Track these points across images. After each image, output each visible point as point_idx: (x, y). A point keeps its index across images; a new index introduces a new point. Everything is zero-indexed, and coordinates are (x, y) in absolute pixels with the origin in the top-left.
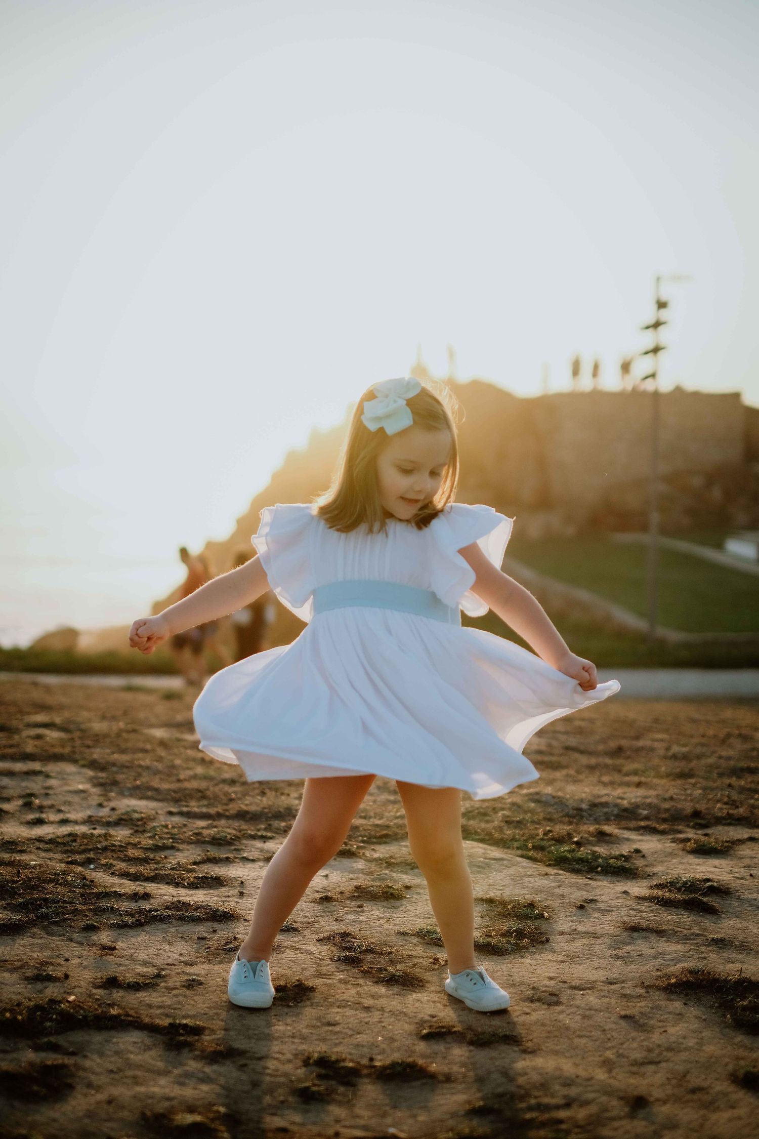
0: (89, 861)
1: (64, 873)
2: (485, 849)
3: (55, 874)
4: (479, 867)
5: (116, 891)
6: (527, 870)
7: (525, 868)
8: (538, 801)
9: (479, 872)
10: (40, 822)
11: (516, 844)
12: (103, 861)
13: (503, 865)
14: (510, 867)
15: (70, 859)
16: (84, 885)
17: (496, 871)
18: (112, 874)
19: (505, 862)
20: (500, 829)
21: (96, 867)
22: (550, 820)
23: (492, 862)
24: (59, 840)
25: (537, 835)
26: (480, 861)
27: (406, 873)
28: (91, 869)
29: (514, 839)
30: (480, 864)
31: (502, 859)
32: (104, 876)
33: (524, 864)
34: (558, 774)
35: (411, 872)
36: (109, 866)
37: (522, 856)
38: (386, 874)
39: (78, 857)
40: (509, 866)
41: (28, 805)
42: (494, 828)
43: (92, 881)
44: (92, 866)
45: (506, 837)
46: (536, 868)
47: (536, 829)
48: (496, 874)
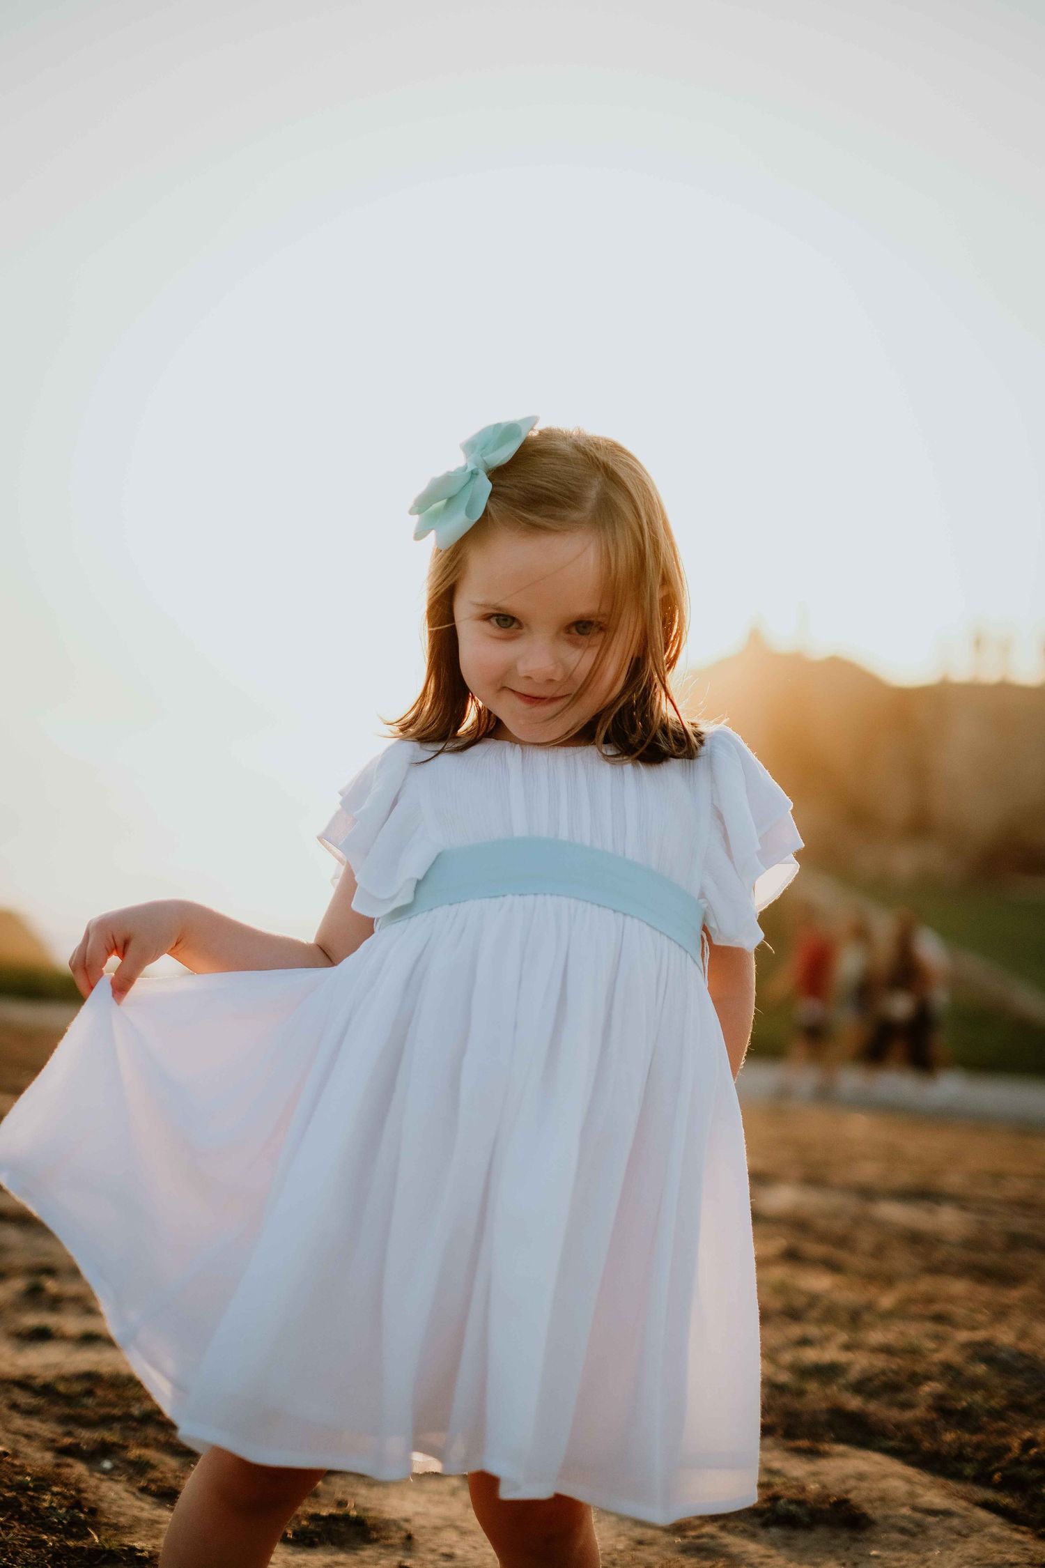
0: (105, 1450)
1: (43, 1482)
2: (909, 1481)
3: (22, 1488)
4: (903, 1531)
5: (133, 1549)
6: (1003, 1547)
7: (998, 1540)
8: (990, 1360)
9: (904, 1546)
10: (41, 1335)
11: (969, 1470)
12: (134, 1453)
13: (951, 1530)
14: (966, 1536)
15: (68, 1441)
16: (75, 1522)
17: (941, 1544)
18: (143, 1490)
19: (955, 1522)
20: (930, 1428)
21: (115, 1468)
22: (1020, 1408)
23: (931, 1519)
24: (62, 1388)
25: (1008, 1449)
26: (904, 1517)
27: (753, 1536)
28: (104, 1472)
29: (960, 1457)
30: (904, 1524)
31: (947, 1513)
32: (124, 1495)
33: (995, 1530)
34: (1014, 1295)
35: (762, 1533)
36: (141, 1467)
37: (986, 1505)
38: (712, 1537)
39: (86, 1436)
40: (965, 1532)
41: (34, 1296)
42: (919, 1422)
43: (93, 1512)
44: (107, 1465)
45: (944, 1449)
46: (1020, 1542)
47: (1003, 1433)
48: (941, 1554)
